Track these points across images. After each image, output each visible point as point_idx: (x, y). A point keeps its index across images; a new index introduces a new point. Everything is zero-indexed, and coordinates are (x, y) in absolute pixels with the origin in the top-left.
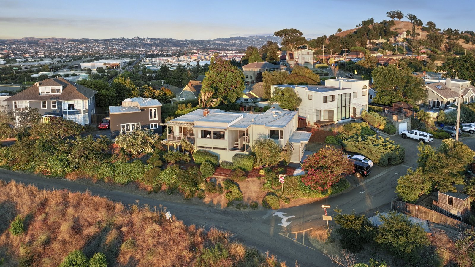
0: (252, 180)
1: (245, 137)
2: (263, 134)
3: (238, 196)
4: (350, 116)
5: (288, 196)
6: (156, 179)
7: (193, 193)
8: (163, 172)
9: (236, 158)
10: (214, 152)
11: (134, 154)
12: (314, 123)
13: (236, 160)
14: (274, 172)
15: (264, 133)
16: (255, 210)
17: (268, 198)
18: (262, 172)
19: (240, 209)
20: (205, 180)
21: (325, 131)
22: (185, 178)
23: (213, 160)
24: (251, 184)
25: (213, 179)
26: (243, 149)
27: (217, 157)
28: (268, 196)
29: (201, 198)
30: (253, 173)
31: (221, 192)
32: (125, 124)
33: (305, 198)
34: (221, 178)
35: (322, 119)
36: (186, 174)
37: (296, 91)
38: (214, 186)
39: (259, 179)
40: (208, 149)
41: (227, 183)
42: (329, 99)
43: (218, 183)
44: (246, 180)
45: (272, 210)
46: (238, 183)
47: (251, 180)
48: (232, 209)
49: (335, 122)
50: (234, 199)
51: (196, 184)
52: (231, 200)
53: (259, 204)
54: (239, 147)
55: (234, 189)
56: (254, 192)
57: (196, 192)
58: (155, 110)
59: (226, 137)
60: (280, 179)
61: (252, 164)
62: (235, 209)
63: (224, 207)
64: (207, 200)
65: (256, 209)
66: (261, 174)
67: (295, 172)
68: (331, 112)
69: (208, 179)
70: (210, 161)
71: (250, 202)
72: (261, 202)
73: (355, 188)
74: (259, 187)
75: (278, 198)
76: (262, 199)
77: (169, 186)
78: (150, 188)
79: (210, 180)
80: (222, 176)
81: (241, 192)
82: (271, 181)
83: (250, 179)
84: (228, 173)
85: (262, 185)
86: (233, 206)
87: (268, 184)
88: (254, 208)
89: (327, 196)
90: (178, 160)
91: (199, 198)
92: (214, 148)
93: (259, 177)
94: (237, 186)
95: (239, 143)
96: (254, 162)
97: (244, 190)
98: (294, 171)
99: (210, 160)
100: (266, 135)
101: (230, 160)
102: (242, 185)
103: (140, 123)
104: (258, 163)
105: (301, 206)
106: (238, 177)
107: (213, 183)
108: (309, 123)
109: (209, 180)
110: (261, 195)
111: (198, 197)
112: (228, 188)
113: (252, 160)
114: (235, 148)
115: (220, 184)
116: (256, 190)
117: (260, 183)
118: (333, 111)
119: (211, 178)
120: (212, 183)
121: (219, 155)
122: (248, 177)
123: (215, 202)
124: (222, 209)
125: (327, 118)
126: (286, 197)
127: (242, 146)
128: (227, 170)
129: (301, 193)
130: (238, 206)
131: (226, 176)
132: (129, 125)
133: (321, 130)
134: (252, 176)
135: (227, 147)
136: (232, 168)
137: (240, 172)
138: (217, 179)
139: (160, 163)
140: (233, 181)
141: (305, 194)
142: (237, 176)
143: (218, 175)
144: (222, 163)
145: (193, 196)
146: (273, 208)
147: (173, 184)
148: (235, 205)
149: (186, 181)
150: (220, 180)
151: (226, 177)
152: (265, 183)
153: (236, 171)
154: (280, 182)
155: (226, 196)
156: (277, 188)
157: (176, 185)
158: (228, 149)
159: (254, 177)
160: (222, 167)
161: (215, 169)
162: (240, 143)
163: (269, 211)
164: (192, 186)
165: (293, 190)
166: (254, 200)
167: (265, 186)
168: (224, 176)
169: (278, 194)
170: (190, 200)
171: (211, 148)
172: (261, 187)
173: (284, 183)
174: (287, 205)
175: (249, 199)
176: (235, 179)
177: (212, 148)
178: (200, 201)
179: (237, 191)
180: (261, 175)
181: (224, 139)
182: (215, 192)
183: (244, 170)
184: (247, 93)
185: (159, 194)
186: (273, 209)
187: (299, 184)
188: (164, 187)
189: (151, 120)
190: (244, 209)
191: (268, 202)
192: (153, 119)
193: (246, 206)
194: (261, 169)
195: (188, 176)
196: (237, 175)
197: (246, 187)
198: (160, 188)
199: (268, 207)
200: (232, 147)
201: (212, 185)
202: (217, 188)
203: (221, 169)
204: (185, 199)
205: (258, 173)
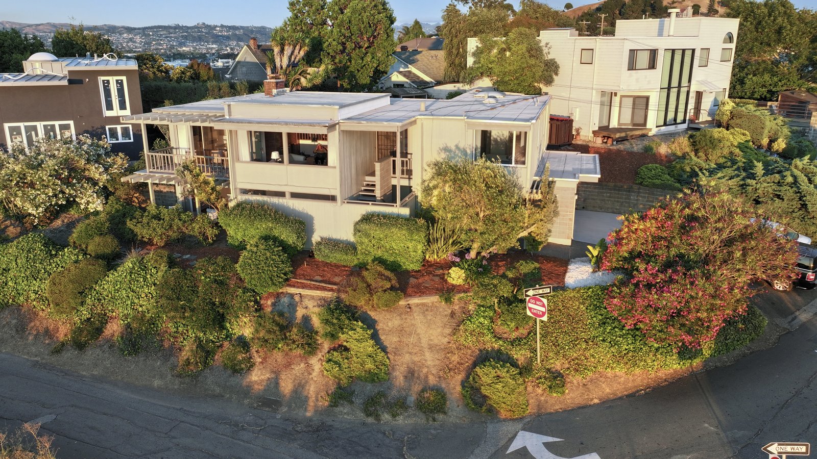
0: (423, 304)
1: (398, 160)
2: (457, 146)
3: (370, 365)
4: (687, 118)
5: (558, 364)
6: (88, 301)
7: (205, 351)
8: (112, 276)
9: (365, 227)
10: (293, 210)
11: (30, 215)
12: (594, 132)
13: (367, 235)
14: (504, 276)
15: (461, 146)
16: (434, 420)
17: (485, 375)
18: (456, 276)
19: (378, 418)
20: (256, 302)
21: (631, 154)
22: (179, 299)
23: (288, 236)
24: (418, 319)
25: (285, 300)
26: (390, 198)
27: (303, 225)
28: (486, 370)
29: (237, 369)
30: (426, 280)
31: (311, 347)
32: (22, 125)
33: (620, 371)
34: (312, 298)
35: (614, 124)
36: (185, 283)
37: (542, 44)
38: (284, 328)
39: (448, 300)
40: (275, 200)
41: (329, 318)
42: (643, 59)
43: (300, 313)
44: (402, 303)
45: (500, 421)
46: (372, 314)
47: (417, 305)
48: (350, 415)
49: (650, 130)
50: (359, 378)
51: (219, 320)
52: (344, 382)
53: (448, 395)
54: (378, 193)
55: (358, 340)
56: (431, 348)
57: (221, 346)
58: (120, 83)
59: (333, 157)
60: (530, 305)
61: (420, 247)
62: (361, 415)
63: (315, 406)
64: (258, 377)
65: (440, 417)
66: (454, 282)
67: (568, 275)
68: (641, 103)
69: (267, 298)
70: (275, 239)
71: (417, 388)
72: (459, 388)
73: (789, 332)
74: (448, 331)
75: (520, 373)
76: (460, 377)
77: (128, 326)
78: (63, 332)
79: (274, 304)
80: (317, 288)
81: (384, 349)
82: (491, 307)
83: (414, 301)
84: (337, 279)
85: (459, 321)
86: (352, 402)
87: (482, 320)
88: (432, 411)
89: (697, 362)
90: (173, 235)
91: (229, 372)
92: (295, 195)
93: (447, 291)
94: (369, 327)
95: (377, 179)
96: (429, 241)
97: (395, 339)
98: (565, 272)
99: (276, 233)
100: (469, 152)
101: (347, 234)
102: (387, 322)
103: (71, 123)
104: (441, 243)
105: (608, 404)
106: (371, 295)
107: (281, 314)
108: (578, 134)
109: (269, 303)
110: (455, 358)
111: (225, 367)
112: (333, 336)
113: (423, 235)
114: (366, 197)
115: (306, 319)
116: (436, 341)
117: (453, 314)
118: (647, 98)
119: (278, 296)
120: (277, 318)
121: (311, 219)
122: (407, 295)
123: (287, 386)
124: (308, 414)
125: (627, 119)
126: (548, 370)
127: (389, 191)
128: (337, 266)
129: (603, 353)
130: (372, 405)
131: (332, 290)
132: (35, 128)
133: (619, 151)
134: (421, 291)
135: (336, 192)
136: (351, 260)
137: (381, 275)
138: (297, 298)
139: (108, 244)
140: (356, 307)
141: (619, 358)
142: (370, 289)
143: (304, 286)
144: (319, 244)
145: (205, 364)
146: (503, 414)
147: (141, 318)
148: (358, 401)
149: (183, 307)
150: (310, 304)
151: (328, 295)
152: (469, 317)
153: (365, 273)
154: (529, 313)
155: (327, 366)
156: (514, 335)
157: (152, 322)
158: (339, 198)
159: (430, 294)
160: (318, 257)
161: (292, 266)
162: (382, 178)
163: (490, 428)
164: (203, 328)
165: (574, 343)
166: (432, 380)
167: (471, 327)
168: (324, 289)
169: (520, 355)
170: (195, 377)
171: (282, 194)
172: (455, 331)
173: (545, 318)
174: (556, 401)
175: (411, 374)
176: (361, 302)
177: (288, 195)
178: (234, 380)
179: (369, 346)
180: (453, 285)
181: (326, 164)
182: (285, 348)
183: (394, 267)
184: (401, 70)
185: (90, 354)
186: (503, 417)
187: (591, 318)
188: (114, 329)
189: (108, 114)
190: (394, 416)
191: (485, 391)
192: (116, 112)
193: (400, 405)
194: (454, 264)
195: (194, 291)
196: (369, 286)
197: (401, 331)
198: (99, 331)
199: (484, 408)
200: (354, 192)
201: (278, 324)
202: (294, 333)
203: (317, 265)
204: (179, 376)
205: (442, 278)
